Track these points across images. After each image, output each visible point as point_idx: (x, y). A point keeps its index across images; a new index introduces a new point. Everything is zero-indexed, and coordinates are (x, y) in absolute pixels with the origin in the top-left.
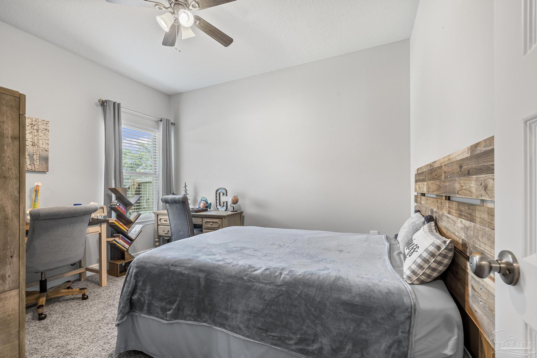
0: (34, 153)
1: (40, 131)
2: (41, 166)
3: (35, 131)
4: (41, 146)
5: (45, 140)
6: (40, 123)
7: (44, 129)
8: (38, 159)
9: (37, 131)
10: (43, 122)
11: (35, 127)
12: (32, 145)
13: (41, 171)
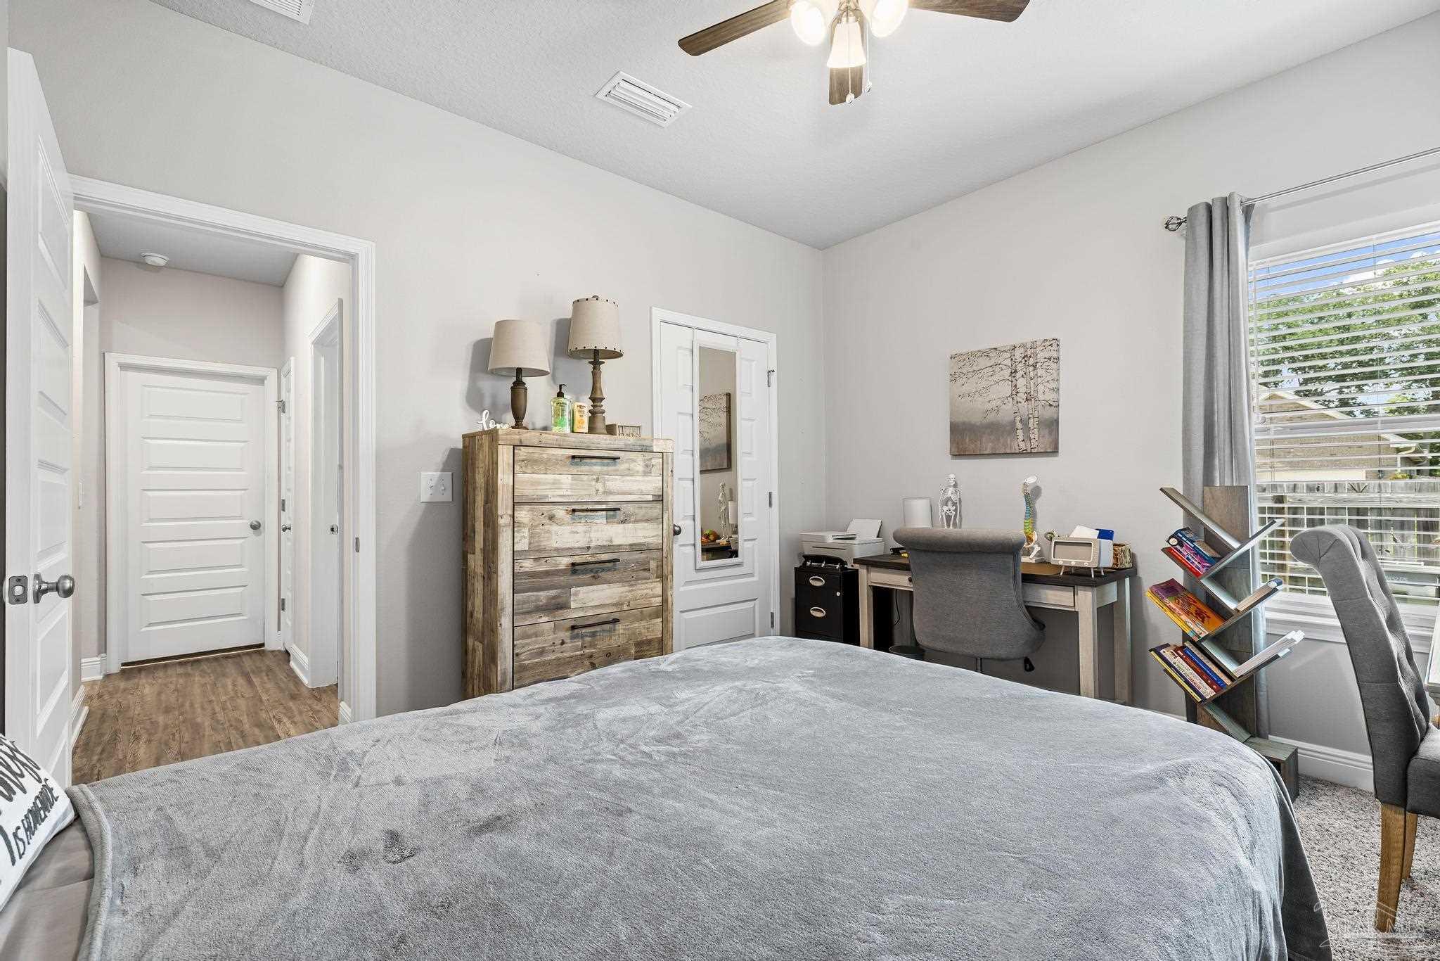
0: (1030, 416)
1: (1039, 365)
2: (1041, 440)
3: (1031, 368)
4: (1041, 397)
5: (1048, 381)
6: (1038, 350)
7: (1046, 360)
8: (1036, 426)
9: (1035, 366)
10: (1044, 344)
11: (1031, 361)
12: (1027, 399)
13: (1042, 451)
